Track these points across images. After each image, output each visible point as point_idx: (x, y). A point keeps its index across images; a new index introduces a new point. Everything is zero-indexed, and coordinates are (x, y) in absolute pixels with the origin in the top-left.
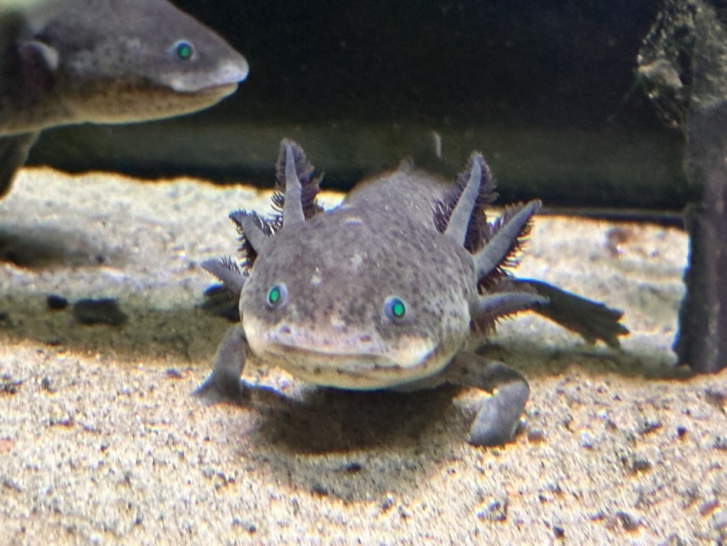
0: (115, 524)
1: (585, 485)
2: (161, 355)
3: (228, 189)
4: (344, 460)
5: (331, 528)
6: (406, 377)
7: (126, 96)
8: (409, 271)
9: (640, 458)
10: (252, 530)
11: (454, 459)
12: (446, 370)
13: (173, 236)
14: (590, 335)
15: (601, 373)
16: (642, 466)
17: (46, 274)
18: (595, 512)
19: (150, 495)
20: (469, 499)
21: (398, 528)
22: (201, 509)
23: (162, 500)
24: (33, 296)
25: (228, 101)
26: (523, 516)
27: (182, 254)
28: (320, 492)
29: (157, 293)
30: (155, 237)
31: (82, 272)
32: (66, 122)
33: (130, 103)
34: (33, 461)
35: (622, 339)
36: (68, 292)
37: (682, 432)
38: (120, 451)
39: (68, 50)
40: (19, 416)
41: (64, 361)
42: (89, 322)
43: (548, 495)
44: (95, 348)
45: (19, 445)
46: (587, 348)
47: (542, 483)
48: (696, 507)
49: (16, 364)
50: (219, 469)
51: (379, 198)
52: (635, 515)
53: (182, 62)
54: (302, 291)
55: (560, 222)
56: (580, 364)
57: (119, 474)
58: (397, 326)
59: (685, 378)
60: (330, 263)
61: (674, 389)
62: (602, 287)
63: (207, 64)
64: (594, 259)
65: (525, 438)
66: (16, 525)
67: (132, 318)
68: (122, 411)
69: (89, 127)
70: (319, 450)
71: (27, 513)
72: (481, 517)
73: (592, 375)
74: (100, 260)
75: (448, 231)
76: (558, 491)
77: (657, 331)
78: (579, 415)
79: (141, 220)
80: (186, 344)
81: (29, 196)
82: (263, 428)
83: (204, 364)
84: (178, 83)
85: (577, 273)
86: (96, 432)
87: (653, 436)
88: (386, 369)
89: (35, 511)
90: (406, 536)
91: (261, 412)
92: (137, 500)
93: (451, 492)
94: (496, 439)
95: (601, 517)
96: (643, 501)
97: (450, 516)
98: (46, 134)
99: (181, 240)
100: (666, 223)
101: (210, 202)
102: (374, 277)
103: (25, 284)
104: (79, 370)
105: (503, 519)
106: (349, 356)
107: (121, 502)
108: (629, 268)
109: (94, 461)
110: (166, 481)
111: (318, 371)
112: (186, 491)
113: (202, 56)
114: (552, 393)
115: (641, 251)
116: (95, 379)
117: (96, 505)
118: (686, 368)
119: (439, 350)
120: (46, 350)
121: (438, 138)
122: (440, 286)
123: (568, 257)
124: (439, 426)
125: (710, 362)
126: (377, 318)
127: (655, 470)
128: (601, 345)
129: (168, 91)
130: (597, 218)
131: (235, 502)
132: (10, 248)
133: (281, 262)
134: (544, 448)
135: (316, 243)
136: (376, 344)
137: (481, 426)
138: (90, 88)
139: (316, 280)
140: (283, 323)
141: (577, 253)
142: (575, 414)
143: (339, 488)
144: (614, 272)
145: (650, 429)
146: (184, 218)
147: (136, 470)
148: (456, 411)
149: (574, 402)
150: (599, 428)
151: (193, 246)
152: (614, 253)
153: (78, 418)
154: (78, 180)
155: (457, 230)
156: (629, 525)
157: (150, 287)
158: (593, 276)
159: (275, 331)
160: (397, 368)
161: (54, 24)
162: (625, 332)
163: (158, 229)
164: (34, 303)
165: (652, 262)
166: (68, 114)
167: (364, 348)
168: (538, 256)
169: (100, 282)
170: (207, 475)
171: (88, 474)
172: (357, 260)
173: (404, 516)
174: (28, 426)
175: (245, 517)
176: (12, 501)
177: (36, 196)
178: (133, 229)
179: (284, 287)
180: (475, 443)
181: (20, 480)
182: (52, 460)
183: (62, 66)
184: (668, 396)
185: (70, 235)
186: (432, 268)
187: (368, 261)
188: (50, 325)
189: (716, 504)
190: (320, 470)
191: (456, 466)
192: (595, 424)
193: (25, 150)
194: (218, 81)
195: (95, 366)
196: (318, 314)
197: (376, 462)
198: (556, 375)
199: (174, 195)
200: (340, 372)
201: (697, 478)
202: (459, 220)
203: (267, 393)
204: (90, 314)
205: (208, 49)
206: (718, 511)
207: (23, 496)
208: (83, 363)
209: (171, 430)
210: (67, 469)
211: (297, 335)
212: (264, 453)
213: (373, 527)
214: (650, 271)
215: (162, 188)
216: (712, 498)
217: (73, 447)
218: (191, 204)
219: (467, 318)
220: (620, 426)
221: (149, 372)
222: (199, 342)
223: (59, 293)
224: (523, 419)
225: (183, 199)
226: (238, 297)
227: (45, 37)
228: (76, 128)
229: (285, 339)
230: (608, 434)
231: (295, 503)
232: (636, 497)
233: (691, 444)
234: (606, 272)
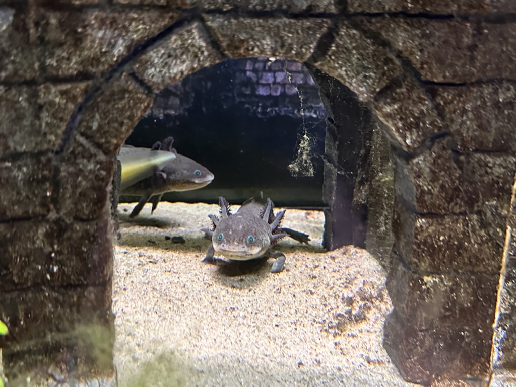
0: (181, 298)
1: (300, 283)
2: (194, 251)
3: (211, 205)
4: (240, 278)
5: (236, 297)
6: (254, 257)
7: (184, 185)
8: (254, 229)
9: (314, 275)
10: (216, 298)
11: (267, 277)
12: (265, 254)
13: (197, 218)
14: (301, 241)
15: (305, 251)
16: (315, 277)
17: (166, 230)
18: (303, 290)
19: (190, 290)
20: (271, 287)
21: (253, 296)
22: (203, 294)
23: (193, 291)
24: (162, 236)
25: (209, 185)
26: (285, 292)
27: (200, 223)
28: (233, 287)
29: (193, 234)
30: (193, 219)
31: (175, 229)
32: (169, 191)
33: (185, 186)
34: (161, 282)
35: (309, 242)
36: (170, 234)
37: (324, 267)
38: (183, 278)
39: (169, 174)
40: (157, 270)
41: (170, 254)
42: (176, 243)
43: (291, 286)
44: (177, 250)
45: (157, 278)
46: (300, 244)
47: (290, 283)
48: (329, 288)
49: (157, 255)
50: (208, 282)
51: (246, 211)
52: (313, 291)
53: (197, 176)
54: (227, 235)
55: (294, 210)
56: (299, 249)
57: (182, 285)
58: (251, 244)
59: (324, 252)
60: (234, 228)
61: (322, 256)
62: (304, 228)
63: (204, 176)
64: (302, 220)
65: (285, 270)
66: (156, 300)
67: (187, 241)
68: (184, 267)
69: (174, 192)
70: (234, 275)
71: (159, 296)
72: (274, 292)
73: (302, 253)
74: (179, 226)
75: (264, 219)
76: (294, 285)
77: (318, 239)
78: (299, 264)
79: (189, 214)
80: (200, 248)
81: (162, 209)
82: (219, 270)
83: (205, 253)
84: (196, 181)
85: (298, 224)
86: (177, 273)
87: (317, 269)
88: (249, 255)
89: (161, 296)
90: (255, 298)
91: (219, 265)
92: (187, 292)
93: (267, 286)
94: (278, 271)
95: (305, 291)
96: (315, 287)
97: (266, 292)
98: (165, 194)
99: (199, 219)
100: (320, 210)
101: (207, 209)
102: (245, 232)
103: (160, 233)
104: (173, 256)
105: (280, 293)
106: (239, 252)
107: (183, 292)
108: (311, 222)
109: (176, 281)
110: (194, 286)
111: (232, 256)
112: (199, 288)
113: (202, 174)
114: (291, 257)
115: (313, 218)
116: (177, 259)
117: (176, 293)
118: (325, 249)
119: (262, 249)
120: (164, 251)
121: (262, 193)
122: (262, 233)
123: (296, 220)
124: (263, 268)
125: (331, 248)
126: (246, 242)
127: (318, 278)
128: (304, 243)
129: (194, 183)
130: (302, 209)
131: (212, 291)
132: (157, 223)
133: (222, 228)
134: (290, 273)
135: (230, 223)
136: (246, 248)
137: (274, 268)
138: (174, 183)
139: (231, 233)
140: (222, 244)
141: (298, 218)
142: (297, 263)
143: (238, 286)
144: (307, 223)
145: (317, 267)
146: (200, 213)
147: (187, 283)
148: (267, 263)
149: (297, 260)
150: (304, 267)
151: (202, 220)
152: (307, 218)
153: (172, 269)
154: (174, 204)
155: (266, 219)
156: (312, 293)
157: (191, 232)
158: (302, 225)
159: (221, 246)
160: (252, 254)
161: (166, 167)
162: (310, 240)
163: (194, 217)
164: (162, 238)
165: (316, 220)
166: (169, 189)
167: (243, 250)
168: (288, 220)
169: (179, 231)
170: (205, 284)
171: (174, 285)
172: (241, 227)
173: (255, 293)
174: (159, 273)
175: (215, 295)
176: (155, 293)
177: (163, 209)
178: (187, 217)
179: (222, 235)
180: (272, 272)
181: (158, 288)
182: (165, 281)
183: (167, 177)
184: (321, 258)
185: (172, 219)
186: (260, 228)
187: (244, 227)
188: (166, 244)
189: (334, 287)
190: (233, 281)
191: (268, 279)
192: (303, 266)
193: (160, 199)
194: (206, 180)
195: (177, 255)
196: (231, 241)
197: (248, 278)
198: (293, 252)
199: (198, 207)
200: (237, 256)
201: (329, 280)
202: (266, 216)
203: (220, 260)
204: (176, 240)
205: (204, 172)
206: (334, 289)
207: (158, 292)
208: (174, 254)
209: (196, 271)
210: (169, 284)
211: (226, 247)
212: (219, 277)
213: (247, 296)
214: (316, 223)
215: (195, 205)
216: (332, 285)
217: (171, 277)
218: (202, 209)
219: (269, 241)
220: (309, 266)
221: (191, 256)
222: (203, 247)
223: (168, 235)
224: (284, 265)
225: (200, 208)
226: (211, 237)
227: (163, 171)
228: (171, 193)
229: (223, 248)
230: (306, 269)
231: (227, 290)
232: (313, 285)
233: (327, 271)
234: (305, 223)
